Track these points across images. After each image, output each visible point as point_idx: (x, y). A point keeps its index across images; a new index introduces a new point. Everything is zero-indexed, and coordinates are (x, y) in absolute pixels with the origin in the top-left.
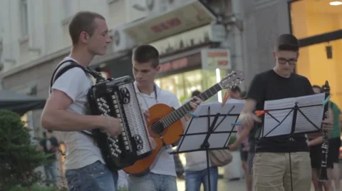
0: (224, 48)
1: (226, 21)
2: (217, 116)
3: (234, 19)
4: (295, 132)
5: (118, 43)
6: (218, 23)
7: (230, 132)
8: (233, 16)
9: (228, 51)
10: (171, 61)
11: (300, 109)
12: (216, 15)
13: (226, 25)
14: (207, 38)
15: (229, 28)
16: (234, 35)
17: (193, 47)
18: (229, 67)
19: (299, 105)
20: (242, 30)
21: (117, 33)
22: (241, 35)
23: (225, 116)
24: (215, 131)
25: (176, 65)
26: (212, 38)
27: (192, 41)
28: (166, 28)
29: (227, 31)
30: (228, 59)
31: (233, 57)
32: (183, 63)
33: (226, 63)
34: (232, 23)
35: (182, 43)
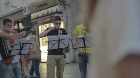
0: (63, 14)
1: (64, 4)
2: (23, 44)
3: (67, 3)
4: (60, 48)
5: (25, 12)
6: (61, 4)
7: (30, 49)
8: (67, 2)
9: (65, 15)
10: (44, 19)
11: (61, 40)
12: (60, 2)
13: (64, 5)
14: (57, 10)
15: (65, 6)
16: (67, 9)
17: (52, 14)
18: (65, 21)
19: (60, 39)
20: (70, 7)
21: (25, 8)
22: (70, 9)
23: (26, 44)
24: (24, 48)
25: (46, 20)
26: (59, 10)
27: (52, 11)
28: (42, 6)
29: (65, 8)
30: (65, 18)
31: (67, 17)
32: (49, 19)
33: (64, 20)
34: (66, 5)
35: (48, 12)
